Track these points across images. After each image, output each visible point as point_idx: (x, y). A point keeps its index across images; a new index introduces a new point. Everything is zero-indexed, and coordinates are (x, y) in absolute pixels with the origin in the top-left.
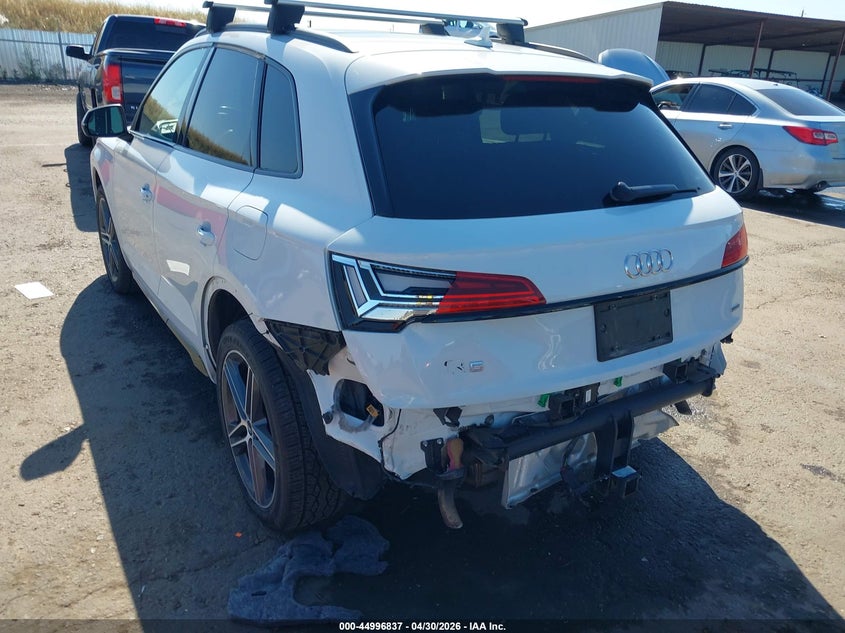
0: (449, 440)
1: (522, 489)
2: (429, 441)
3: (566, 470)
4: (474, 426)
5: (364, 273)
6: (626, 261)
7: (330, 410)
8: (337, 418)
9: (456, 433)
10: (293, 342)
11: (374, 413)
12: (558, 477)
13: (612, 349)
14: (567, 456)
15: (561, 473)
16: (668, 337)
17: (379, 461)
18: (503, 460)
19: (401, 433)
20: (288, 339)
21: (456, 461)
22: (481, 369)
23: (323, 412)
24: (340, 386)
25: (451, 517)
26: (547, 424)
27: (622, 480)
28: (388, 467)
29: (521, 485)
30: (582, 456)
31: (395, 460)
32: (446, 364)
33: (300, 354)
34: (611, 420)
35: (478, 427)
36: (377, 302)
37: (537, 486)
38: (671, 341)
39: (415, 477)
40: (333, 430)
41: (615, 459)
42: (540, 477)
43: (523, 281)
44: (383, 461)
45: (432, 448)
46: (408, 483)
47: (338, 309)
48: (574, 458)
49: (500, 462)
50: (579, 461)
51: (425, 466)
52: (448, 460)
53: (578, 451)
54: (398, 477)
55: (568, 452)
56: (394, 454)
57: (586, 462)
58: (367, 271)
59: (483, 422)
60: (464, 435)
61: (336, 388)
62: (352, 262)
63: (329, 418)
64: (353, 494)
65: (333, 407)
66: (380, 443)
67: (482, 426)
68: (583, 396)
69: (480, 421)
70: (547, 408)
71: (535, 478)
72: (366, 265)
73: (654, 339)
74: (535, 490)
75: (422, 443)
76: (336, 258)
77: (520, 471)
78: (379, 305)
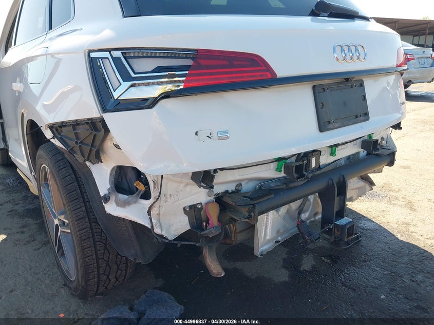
0: (207, 204)
1: (269, 241)
2: (191, 207)
3: (301, 224)
4: (227, 192)
5: (116, 61)
6: (334, 50)
7: (107, 192)
8: (113, 198)
9: (212, 198)
10: (71, 139)
11: (141, 187)
12: (295, 230)
13: (329, 122)
14: (299, 213)
15: (297, 226)
16: (366, 116)
17: (150, 227)
18: (252, 214)
19: (166, 202)
20: (66, 137)
21: (214, 220)
22: (227, 138)
23: (102, 194)
24: (114, 173)
25: (215, 267)
26: (284, 186)
27: (343, 227)
28: (157, 231)
29: (268, 237)
30: (310, 214)
31: (163, 225)
32: (196, 133)
33: (77, 148)
34: (330, 182)
35: (230, 193)
36: (130, 83)
37: (279, 239)
38: (368, 119)
39: (181, 238)
40: (111, 208)
41: (336, 212)
42: (282, 231)
43: (255, 58)
44: (152, 227)
45: (193, 211)
46: (176, 242)
47: (98, 96)
48: (304, 216)
49: (250, 216)
50: (308, 219)
51: (188, 228)
52: (207, 221)
53: (307, 211)
54: (166, 238)
55: (300, 211)
56: (161, 220)
57: (313, 219)
58: (119, 58)
59: (233, 189)
60: (220, 199)
61: (111, 174)
62: (107, 54)
63: (107, 199)
64: (135, 259)
65: (108, 190)
66: (149, 212)
67: (233, 192)
68: (309, 162)
69: (231, 188)
70: (282, 174)
71: (278, 232)
72: (117, 54)
73: (357, 117)
74: (278, 241)
75: (184, 209)
76: (93, 55)
77: (266, 227)
78: (132, 86)
